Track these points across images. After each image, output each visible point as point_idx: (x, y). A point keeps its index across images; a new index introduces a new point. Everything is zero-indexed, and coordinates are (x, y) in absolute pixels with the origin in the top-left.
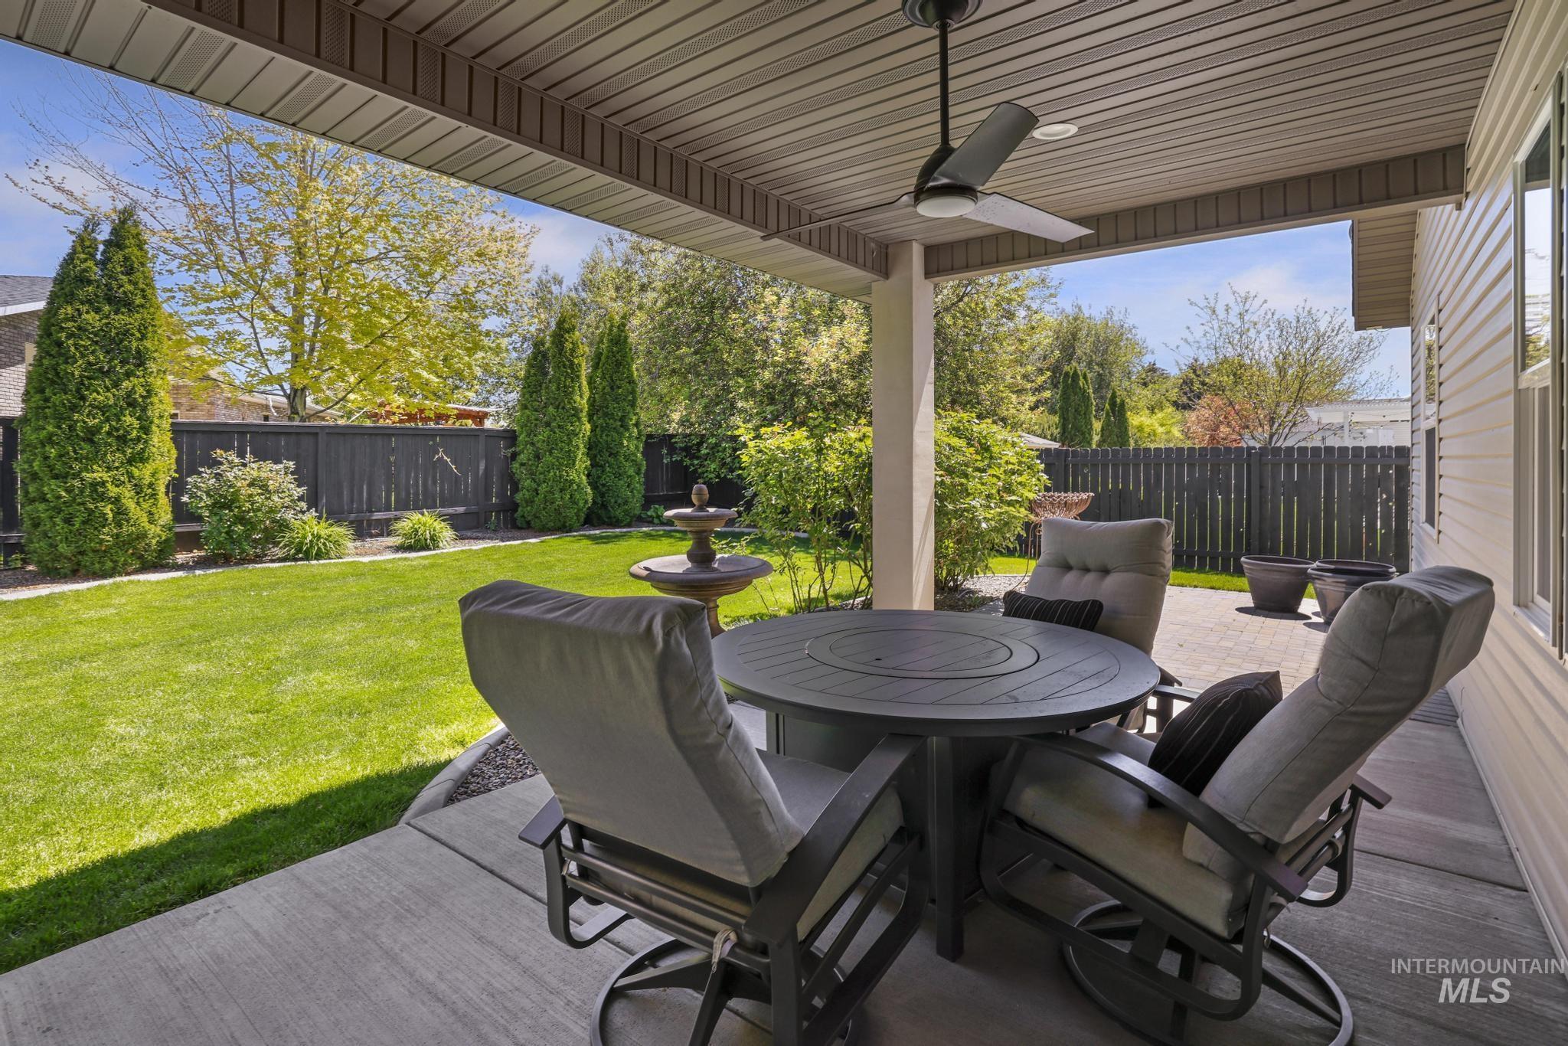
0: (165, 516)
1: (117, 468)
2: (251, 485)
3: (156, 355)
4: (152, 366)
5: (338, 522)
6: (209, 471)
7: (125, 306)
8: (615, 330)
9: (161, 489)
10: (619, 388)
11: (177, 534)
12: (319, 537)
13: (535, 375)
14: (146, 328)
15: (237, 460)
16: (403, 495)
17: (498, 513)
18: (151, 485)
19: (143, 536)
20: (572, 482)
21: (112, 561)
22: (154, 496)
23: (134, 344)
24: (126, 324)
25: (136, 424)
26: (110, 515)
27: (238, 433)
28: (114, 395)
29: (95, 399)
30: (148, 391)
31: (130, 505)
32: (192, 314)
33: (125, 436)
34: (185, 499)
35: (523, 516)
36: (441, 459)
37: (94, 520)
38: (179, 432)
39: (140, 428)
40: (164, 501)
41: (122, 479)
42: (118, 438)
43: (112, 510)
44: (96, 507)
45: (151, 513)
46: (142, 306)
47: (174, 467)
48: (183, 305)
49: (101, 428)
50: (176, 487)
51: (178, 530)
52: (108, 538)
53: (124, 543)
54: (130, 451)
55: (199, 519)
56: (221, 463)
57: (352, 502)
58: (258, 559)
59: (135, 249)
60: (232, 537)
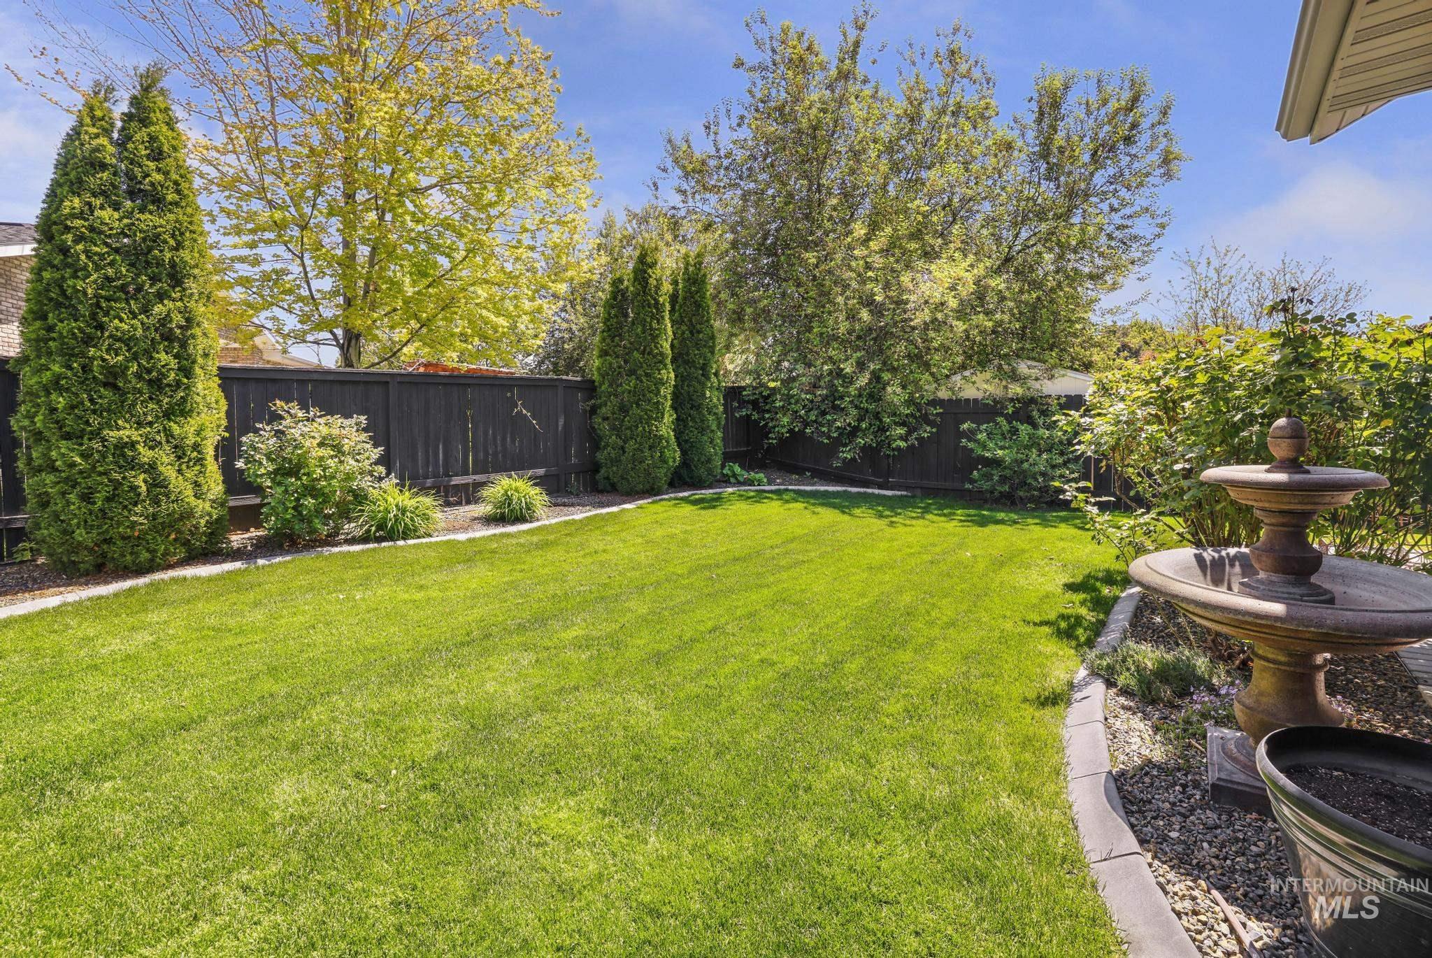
0: (215, 486)
1: (150, 424)
2: (321, 445)
3: (196, 271)
4: (192, 286)
5: (424, 490)
6: (268, 428)
7: (153, 203)
8: (691, 269)
9: (210, 451)
10: (699, 332)
11: (231, 509)
12: (404, 511)
13: (616, 316)
14: (182, 234)
15: (300, 414)
16: (481, 455)
17: (577, 474)
18: (196, 447)
19: (189, 514)
20: (661, 438)
21: (148, 550)
22: (200, 461)
23: (168, 255)
24: (156, 227)
25: (173, 363)
26: (144, 488)
27: (297, 381)
28: (142, 324)
29: (117, 329)
30: (188, 320)
31: (169, 472)
32: (235, 247)
33: (159, 380)
34: (240, 464)
35: (607, 478)
36: (520, 413)
37: (120, 495)
38: (230, 379)
39: (179, 369)
40: (212, 467)
41: (158, 438)
42: (150, 382)
43: (145, 481)
44: (124, 478)
45: (197, 484)
46: (176, 204)
47: (224, 423)
48: (224, 234)
49: (127, 368)
50: (227, 450)
51: (231, 504)
52: (141, 520)
53: (163, 525)
54: (166, 400)
55: (258, 490)
56: (282, 418)
57: (427, 464)
58: (330, 541)
59: (165, 128)
60: (300, 513)
